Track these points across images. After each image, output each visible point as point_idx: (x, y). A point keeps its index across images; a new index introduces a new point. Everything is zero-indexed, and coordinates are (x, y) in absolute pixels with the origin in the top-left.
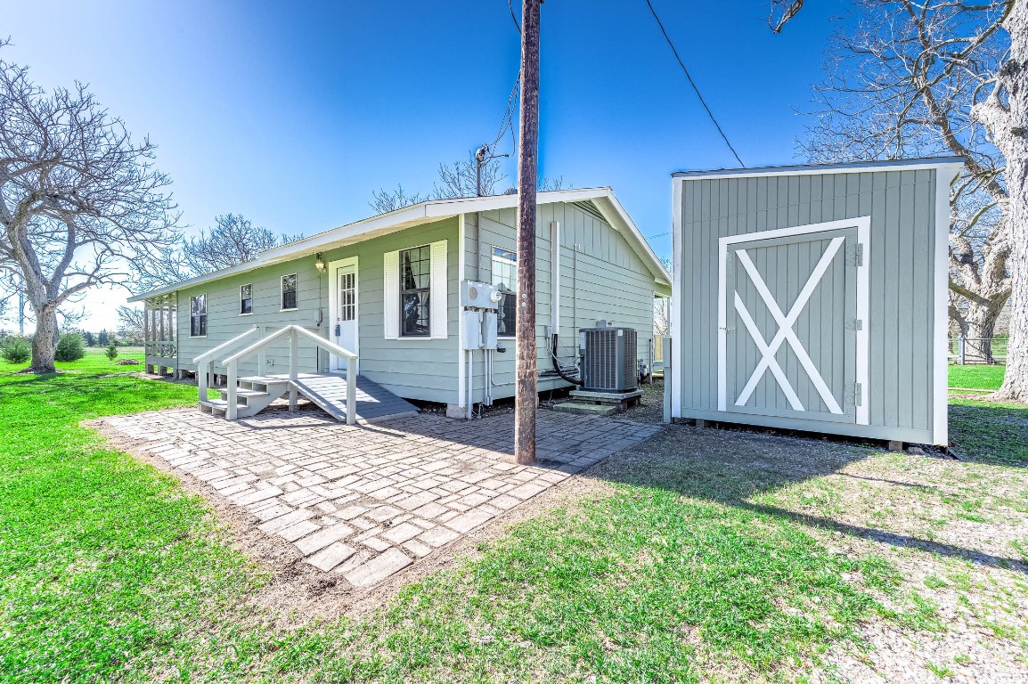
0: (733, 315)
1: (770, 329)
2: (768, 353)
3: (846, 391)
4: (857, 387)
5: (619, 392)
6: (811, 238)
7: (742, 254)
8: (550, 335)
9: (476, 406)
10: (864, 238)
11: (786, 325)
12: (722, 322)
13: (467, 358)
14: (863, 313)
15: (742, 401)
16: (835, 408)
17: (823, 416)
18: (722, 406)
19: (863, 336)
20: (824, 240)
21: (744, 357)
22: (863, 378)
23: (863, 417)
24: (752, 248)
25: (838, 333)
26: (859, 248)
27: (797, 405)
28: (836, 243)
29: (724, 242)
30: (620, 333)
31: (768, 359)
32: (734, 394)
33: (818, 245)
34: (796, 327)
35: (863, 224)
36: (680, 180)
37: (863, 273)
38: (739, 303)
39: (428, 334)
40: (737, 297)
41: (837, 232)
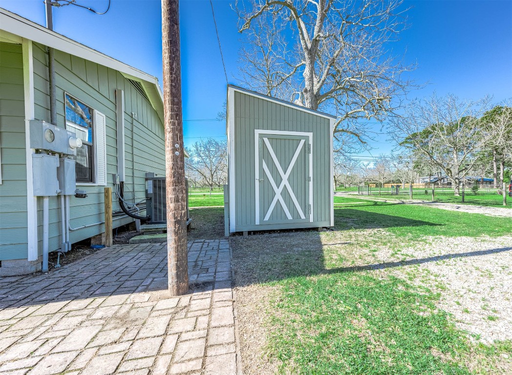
0: (262, 172)
1: (278, 180)
2: (278, 191)
3: (305, 208)
4: (309, 205)
6: (293, 138)
7: (266, 140)
8: (118, 183)
10: (311, 143)
11: (285, 178)
12: (257, 177)
14: (311, 173)
15: (267, 218)
16: (303, 217)
17: (299, 220)
18: (257, 222)
19: (311, 183)
20: (298, 140)
21: (268, 194)
22: (311, 201)
23: (312, 219)
24: (271, 138)
25: (303, 182)
26: (309, 145)
27: (290, 217)
28: (303, 142)
29: (257, 132)
31: (278, 196)
32: (263, 215)
33: (296, 141)
34: (289, 180)
35: (310, 136)
36: (233, 90)
37: (311, 157)
38: (265, 166)
40: (264, 163)
41: (303, 137)
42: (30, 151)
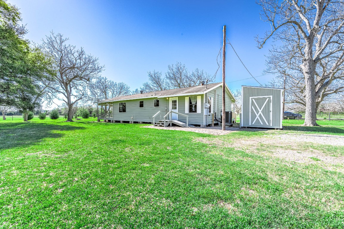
0: (252, 109)
1: (258, 112)
2: (258, 116)
3: (269, 121)
5: (230, 123)
7: (253, 100)
8: (215, 113)
9: (206, 125)
10: (271, 99)
11: (260, 111)
12: (250, 111)
13: (205, 117)
14: (271, 110)
15: (253, 123)
16: (267, 124)
17: (266, 125)
18: (250, 124)
19: (271, 113)
20: (266, 99)
21: (254, 116)
22: (271, 119)
23: (271, 125)
24: (255, 99)
25: (268, 112)
27: (262, 124)
28: (268, 99)
29: (250, 98)
30: (230, 112)
31: (258, 117)
32: (252, 122)
33: (265, 99)
34: (262, 112)
35: (271, 96)
36: (243, 87)
37: (271, 104)
38: (253, 108)
39: (196, 112)
41: (268, 97)
42: (204, 108)
